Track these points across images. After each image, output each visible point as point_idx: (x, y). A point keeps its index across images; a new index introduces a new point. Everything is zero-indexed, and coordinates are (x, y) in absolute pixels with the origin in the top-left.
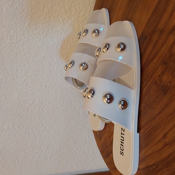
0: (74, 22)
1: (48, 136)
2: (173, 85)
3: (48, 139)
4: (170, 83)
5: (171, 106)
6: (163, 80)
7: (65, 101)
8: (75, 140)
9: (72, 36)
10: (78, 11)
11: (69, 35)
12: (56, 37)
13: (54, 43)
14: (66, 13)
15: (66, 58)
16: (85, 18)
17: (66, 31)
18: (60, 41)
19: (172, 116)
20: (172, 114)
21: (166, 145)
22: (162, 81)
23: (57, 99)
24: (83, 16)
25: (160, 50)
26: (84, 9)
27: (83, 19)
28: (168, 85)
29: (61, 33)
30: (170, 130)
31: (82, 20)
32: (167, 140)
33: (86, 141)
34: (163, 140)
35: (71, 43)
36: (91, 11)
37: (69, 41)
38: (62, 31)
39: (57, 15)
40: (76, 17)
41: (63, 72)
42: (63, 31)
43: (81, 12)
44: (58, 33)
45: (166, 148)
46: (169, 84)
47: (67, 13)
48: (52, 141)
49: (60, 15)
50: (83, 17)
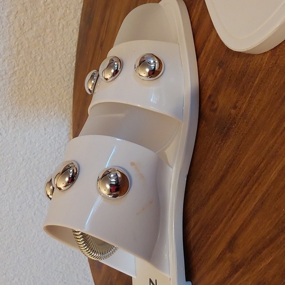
0: (45, 30)
1: (4, 272)
2: (242, 111)
3: (4, 276)
4: (235, 107)
5: (242, 163)
6: (218, 106)
7: (37, 194)
8: (64, 275)
9: (42, 58)
10: (50, 9)
11: (35, 57)
12: (6, 61)
13: (4, 72)
14: (27, 10)
15: (34, 104)
16: (67, 22)
17: (29, 47)
18: (16, 69)
19: (246, 189)
20: (246, 185)
21: (235, 269)
22: (216, 109)
23: (19, 192)
24: (63, 19)
25: (208, 37)
26: (63, 5)
27: (63, 25)
28: (230, 114)
29: (19, 53)
30: (243, 228)
31: (61, 26)
32: (238, 255)
33: (86, 277)
34: (228, 255)
35: (40, 74)
36: (78, 9)
37: (37, 69)
38: (20, 47)
39: (6, 14)
40: (48, 19)
41: (28, 134)
42: (22, 48)
43: (58, 9)
44: (12, 53)
45: (236, 276)
46: (233, 111)
47: (29, 11)
48: (14, 282)
49: (14, 13)
50: (62, 21)
